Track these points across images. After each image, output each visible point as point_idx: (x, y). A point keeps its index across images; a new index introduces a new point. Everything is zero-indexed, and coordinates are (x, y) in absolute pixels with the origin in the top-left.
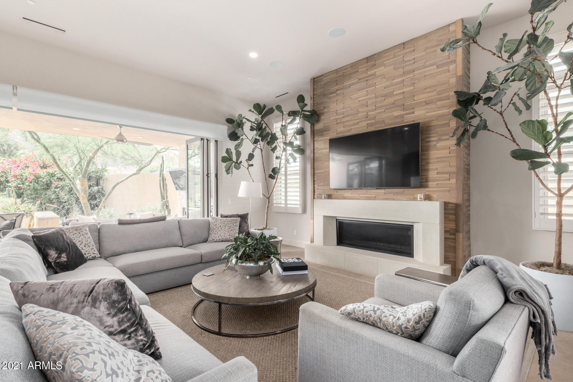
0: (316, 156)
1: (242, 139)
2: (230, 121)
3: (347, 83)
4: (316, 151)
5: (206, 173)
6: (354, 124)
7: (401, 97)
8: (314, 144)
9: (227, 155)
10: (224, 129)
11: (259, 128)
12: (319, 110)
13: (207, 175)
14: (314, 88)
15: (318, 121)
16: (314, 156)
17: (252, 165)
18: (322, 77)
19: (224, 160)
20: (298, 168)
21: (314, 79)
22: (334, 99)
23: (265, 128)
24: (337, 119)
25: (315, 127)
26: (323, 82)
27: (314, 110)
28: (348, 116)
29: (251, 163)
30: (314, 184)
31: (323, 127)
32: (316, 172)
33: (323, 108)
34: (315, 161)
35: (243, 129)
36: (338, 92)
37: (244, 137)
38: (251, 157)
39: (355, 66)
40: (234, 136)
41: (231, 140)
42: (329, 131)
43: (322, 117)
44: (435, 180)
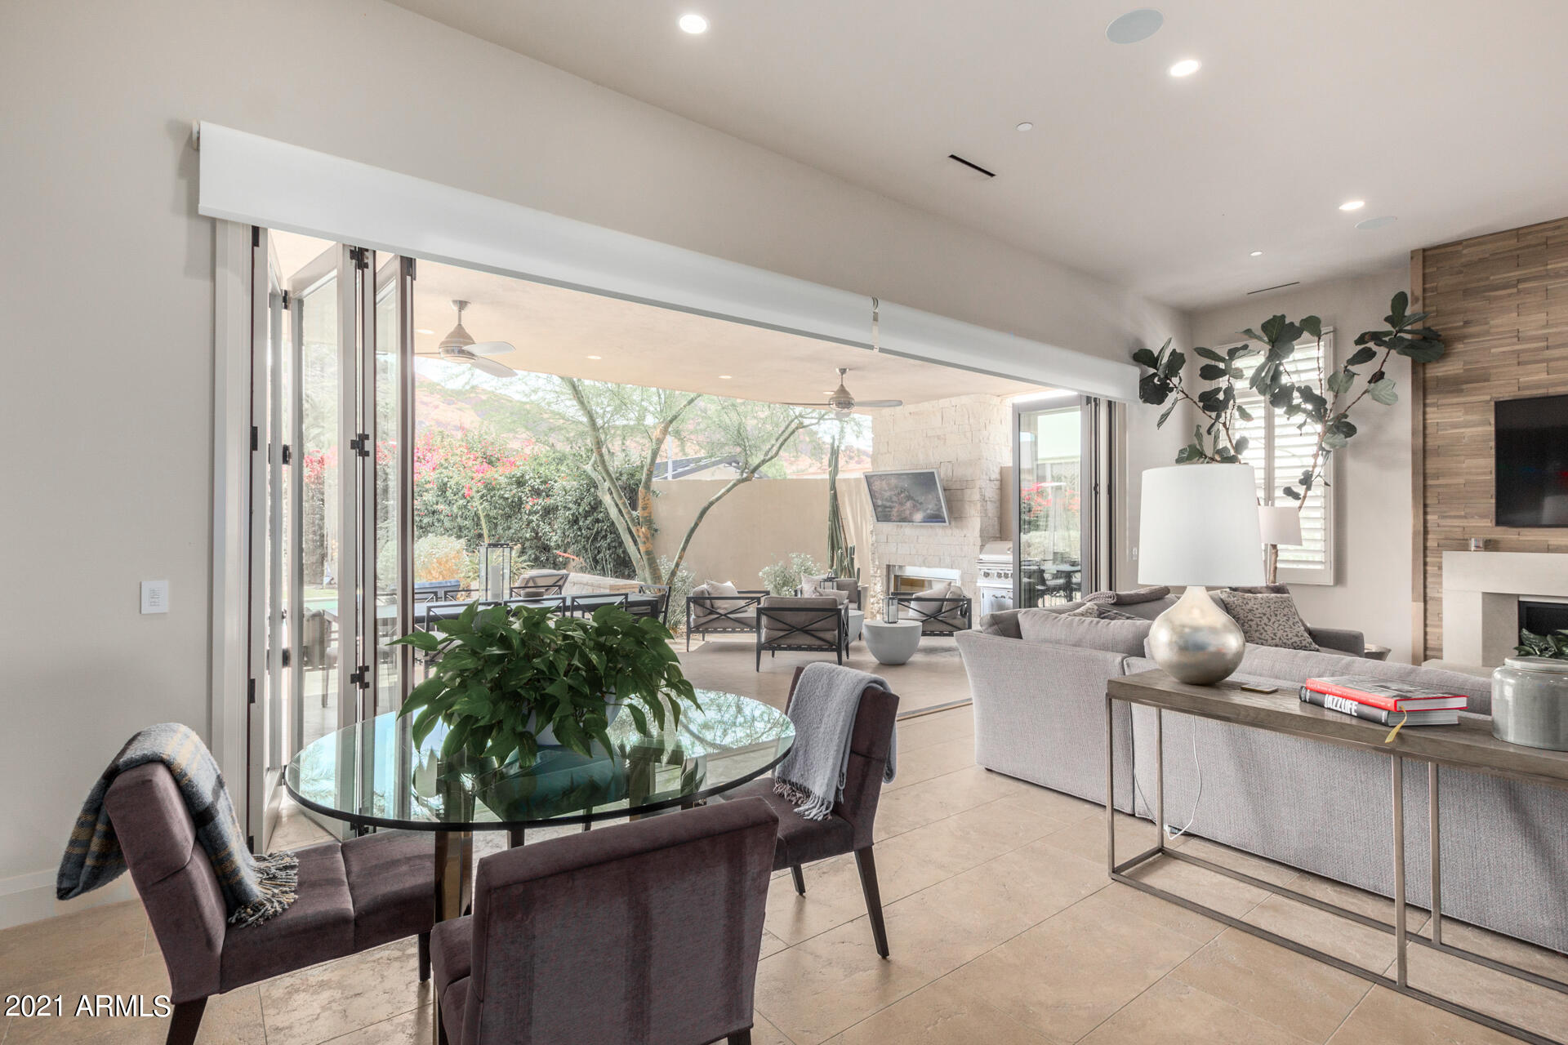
0: (1431, 443)
1: (1176, 400)
2: (1142, 357)
4: (1432, 430)
5: (1093, 483)
8: (1424, 413)
10: (1135, 377)
12: (1443, 330)
13: (1096, 489)
14: (1425, 274)
15: (1444, 354)
16: (1425, 442)
18: (1460, 248)
21: (1424, 250)
22: (1509, 303)
24: (1517, 353)
25: (1427, 371)
26: (1463, 260)
30: (1425, 513)
31: (1462, 371)
33: (1461, 324)
34: (1427, 455)
36: (1522, 286)
37: (1177, 394)
41: (1145, 400)
42: (1486, 380)
43: (1458, 348)
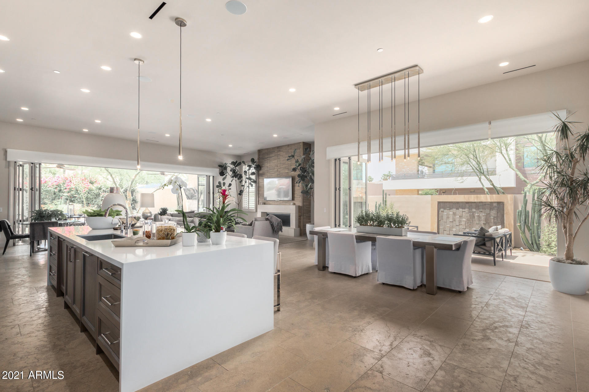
1: (226, 175)
2: (220, 166)
3: (271, 156)
4: (259, 183)
5: (208, 192)
6: (273, 173)
7: (287, 165)
8: (259, 180)
9: (219, 185)
10: (217, 170)
11: (234, 171)
12: (261, 165)
13: (209, 193)
14: (259, 155)
15: (260, 169)
16: (259, 185)
17: (231, 189)
18: (262, 151)
19: (217, 187)
20: (254, 190)
21: (259, 150)
22: (266, 161)
23: (237, 171)
24: (267, 170)
25: (259, 172)
26: (263, 153)
27: (259, 165)
28: (271, 169)
29: (230, 188)
30: (259, 198)
31: (262, 173)
32: (260, 192)
34: (259, 187)
35: (227, 171)
36: (268, 158)
37: (227, 174)
38: (230, 185)
39: (274, 148)
40: (222, 174)
41: (221, 175)
42: (264, 175)
43: (262, 168)
44: (296, 198)
